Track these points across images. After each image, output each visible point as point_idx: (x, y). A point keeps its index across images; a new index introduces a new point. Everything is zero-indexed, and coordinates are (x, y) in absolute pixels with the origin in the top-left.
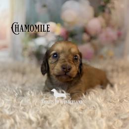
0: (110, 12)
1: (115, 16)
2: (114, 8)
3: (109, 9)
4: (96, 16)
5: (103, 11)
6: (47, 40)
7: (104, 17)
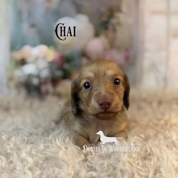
0: (114, 30)
1: (122, 35)
2: (119, 24)
3: (113, 25)
4: (97, 35)
5: (106, 28)
6: (37, 68)
7: (107, 36)
